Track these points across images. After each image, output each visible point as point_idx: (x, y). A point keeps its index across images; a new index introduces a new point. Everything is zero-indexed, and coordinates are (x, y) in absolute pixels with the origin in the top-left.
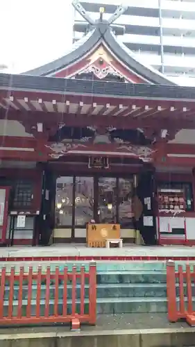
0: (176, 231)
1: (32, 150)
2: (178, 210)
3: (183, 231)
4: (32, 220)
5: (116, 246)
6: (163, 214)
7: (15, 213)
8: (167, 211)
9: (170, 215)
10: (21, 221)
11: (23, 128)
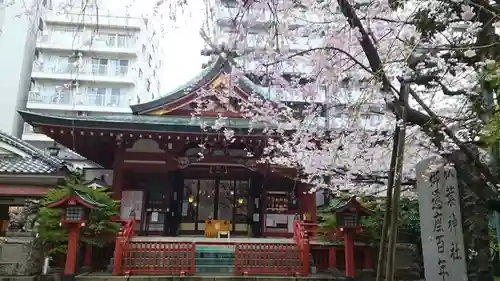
0: (280, 226)
1: (164, 162)
2: (282, 209)
3: (285, 226)
4: (163, 216)
5: (226, 236)
6: (271, 212)
7: (149, 210)
8: (273, 209)
9: (275, 212)
10: (155, 217)
11: (157, 145)
